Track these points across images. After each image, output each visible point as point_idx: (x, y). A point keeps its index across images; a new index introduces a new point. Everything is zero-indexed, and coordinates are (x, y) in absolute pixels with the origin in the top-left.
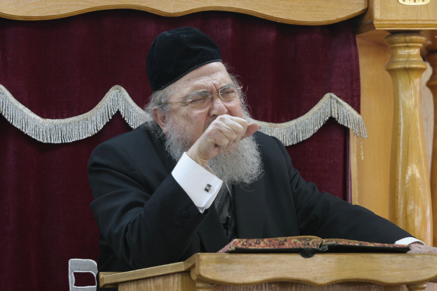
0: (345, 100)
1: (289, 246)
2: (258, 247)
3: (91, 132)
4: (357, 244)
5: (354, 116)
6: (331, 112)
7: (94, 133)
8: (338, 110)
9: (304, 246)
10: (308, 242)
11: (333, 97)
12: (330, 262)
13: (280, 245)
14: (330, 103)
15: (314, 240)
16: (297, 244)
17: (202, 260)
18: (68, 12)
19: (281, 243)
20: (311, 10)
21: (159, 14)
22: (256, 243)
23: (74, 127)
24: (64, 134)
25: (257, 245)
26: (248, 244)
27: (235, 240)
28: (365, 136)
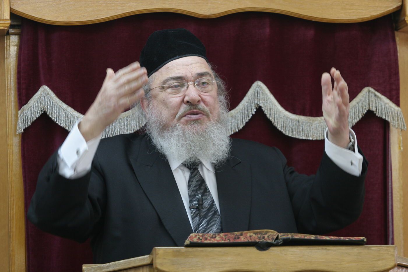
0: (384, 93)
1: (245, 240)
2: (214, 241)
3: (133, 129)
4: (313, 237)
5: (392, 109)
6: (369, 105)
7: (137, 130)
8: (376, 103)
9: (259, 240)
10: (263, 236)
11: (371, 91)
12: (286, 254)
13: (235, 238)
14: (368, 97)
15: (270, 234)
16: (252, 238)
17: (158, 253)
18: (107, 17)
19: (237, 237)
20: (345, 9)
21: (196, 16)
22: (212, 237)
23: (117, 124)
24: (108, 130)
25: (212, 239)
26: (204, 238)
27: (191, 235)
28: (404, 128)
